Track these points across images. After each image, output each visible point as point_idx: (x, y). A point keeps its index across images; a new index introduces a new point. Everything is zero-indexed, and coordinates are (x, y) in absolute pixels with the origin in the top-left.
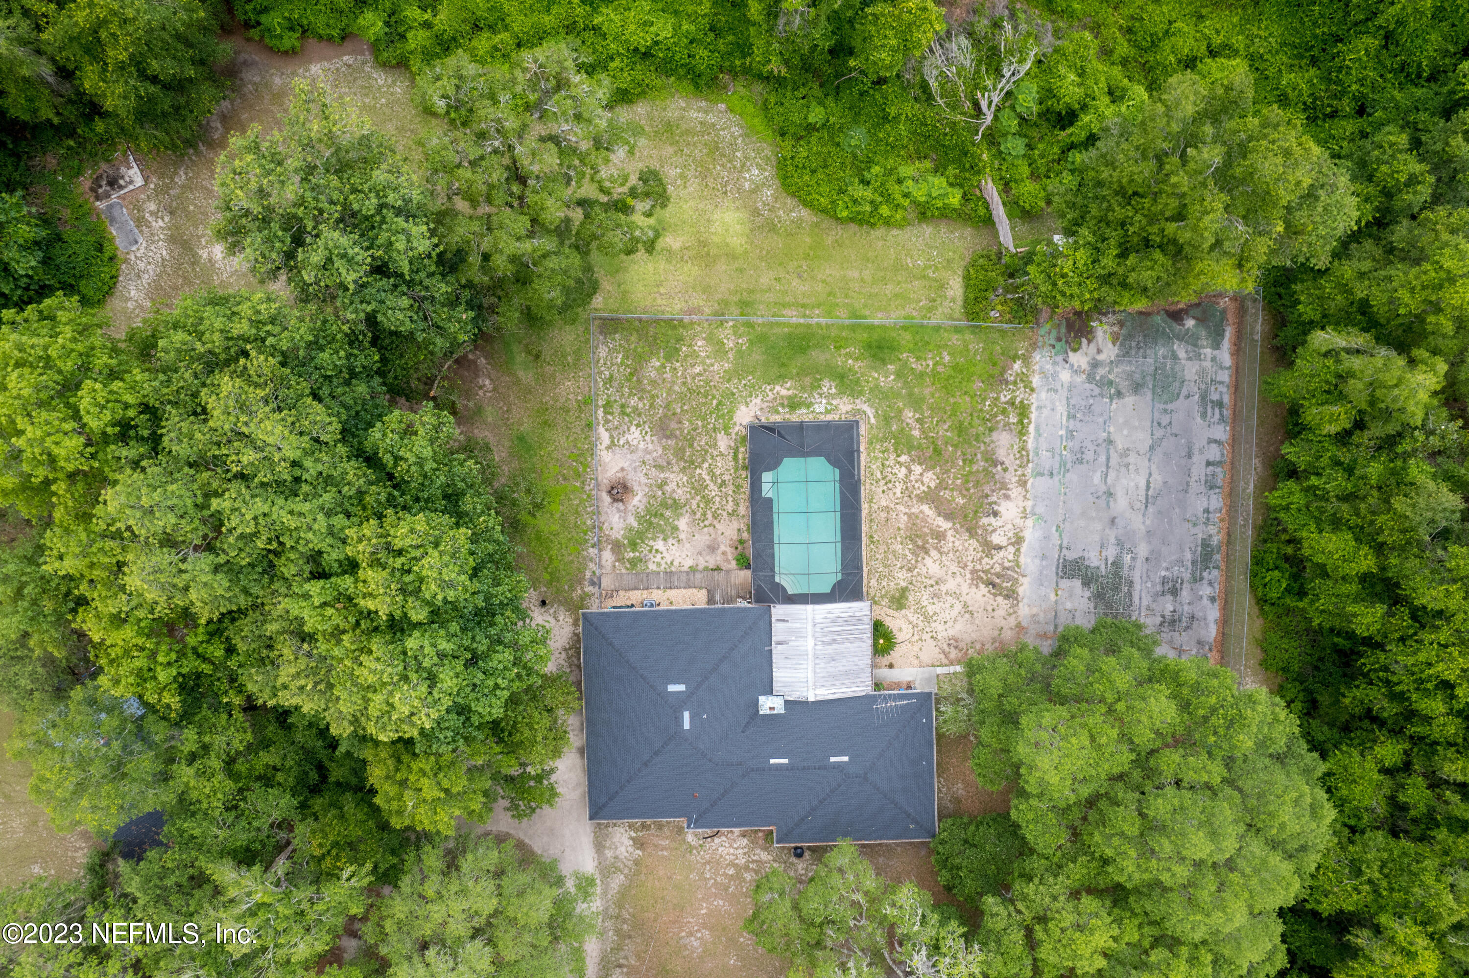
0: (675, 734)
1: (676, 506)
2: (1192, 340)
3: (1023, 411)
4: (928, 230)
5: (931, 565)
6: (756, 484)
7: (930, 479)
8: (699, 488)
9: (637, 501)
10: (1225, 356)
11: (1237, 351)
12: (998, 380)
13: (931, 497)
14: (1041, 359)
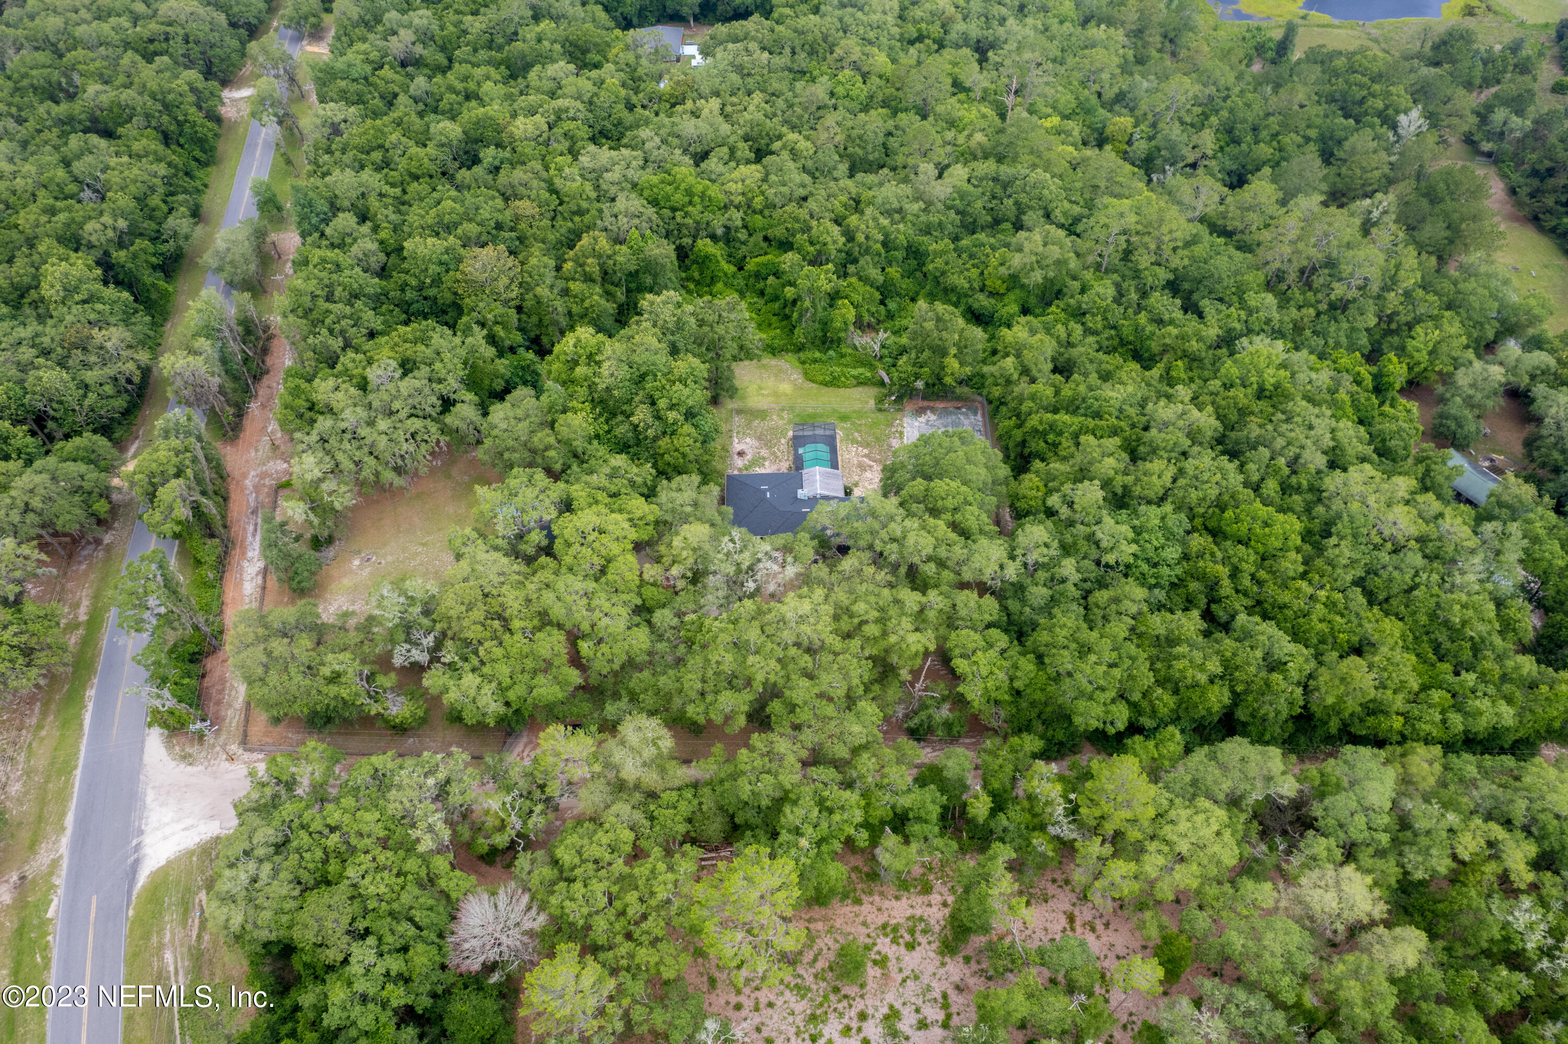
0: (764, 499)
1: (764, 459)
2: (966, 414)
3: (901, 433)
4: (860, 389)
5: (868, 474)
6: (796, 451)
7: (866, 451)
8: (774, 453)
9: (749, 457)
10: (979, 417)
11: (983, 416)
12: (892, 425)
13: (865, 456)
14: (907, 421)
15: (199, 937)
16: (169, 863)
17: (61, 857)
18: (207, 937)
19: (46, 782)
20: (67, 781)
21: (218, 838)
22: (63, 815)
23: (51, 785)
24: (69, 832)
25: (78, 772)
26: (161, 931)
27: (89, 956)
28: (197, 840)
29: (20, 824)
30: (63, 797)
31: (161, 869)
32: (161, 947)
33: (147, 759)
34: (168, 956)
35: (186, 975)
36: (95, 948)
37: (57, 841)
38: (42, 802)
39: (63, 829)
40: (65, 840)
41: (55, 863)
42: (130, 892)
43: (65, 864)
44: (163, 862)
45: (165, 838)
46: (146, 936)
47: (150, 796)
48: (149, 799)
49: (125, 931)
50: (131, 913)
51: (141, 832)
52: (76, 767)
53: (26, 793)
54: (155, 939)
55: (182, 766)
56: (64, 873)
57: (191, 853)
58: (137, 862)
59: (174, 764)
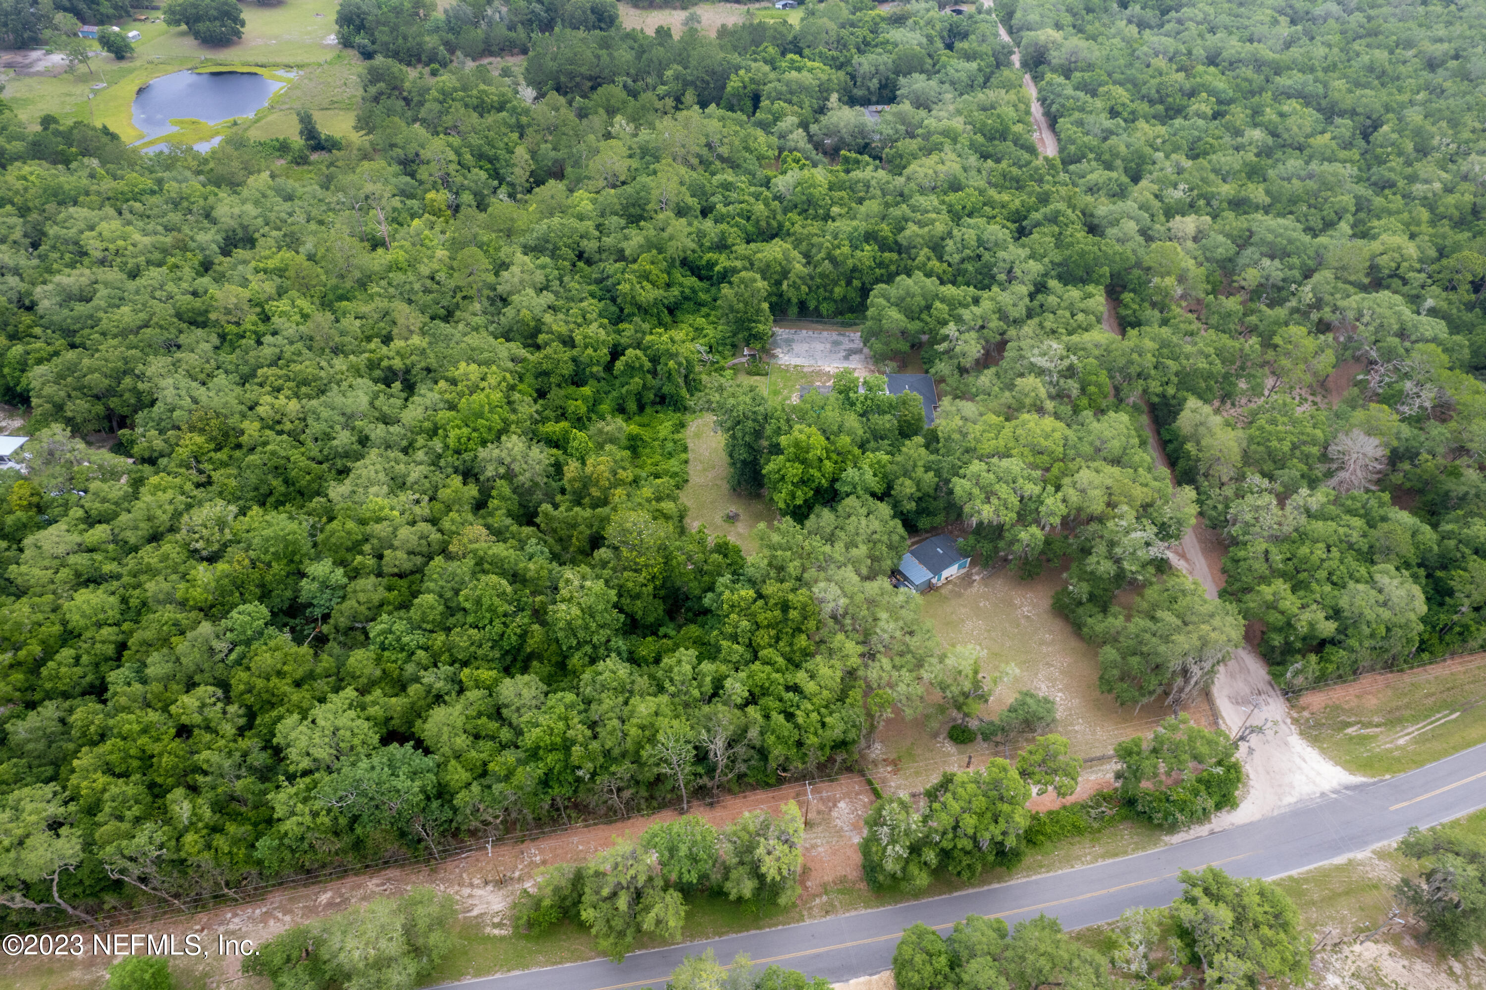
15: (1377, 726)
16: (1337, 764)
17: (1374, 852)
18: (1376, 719)
19: (1314, 903)
20: (1306, 880)
21: (1301, 734)
22: (1338, 868)
23: (1316, 897)
24: (1351, 855)
25: (1294, 873)
26: (1390, 751)
27: (1433, 794)
28: (1309, 749)
29: (1362, 909)
30: (1322, 878)
31: (1344, 768)
32: (1398, 748)
33: (1257, 817)
34: (1401, 742)
35: (1405, 728)
36: (1426, 792)
37: (1361, 863)
38: (1332, 899)
39: (1350, 861)
40: (1360, 855)
41: (1382, 855)
42: (1374, 784)
43: (1377, 846)
44: (1339, 768)
45: (1319, 774)
46: (1398, 760)
47: (1290, 799)
48: (1292, 800)
49: (1402, 775)
50: (1388, 777)
51: (1323, 794)
52: (1291, 878)
53: (1332, 918)
54: (1396, 754)
55: (1251, 783)
56: (1385, 843)
57: (1323, 751)
58: (1347, 788)
59: (1252, 791)
